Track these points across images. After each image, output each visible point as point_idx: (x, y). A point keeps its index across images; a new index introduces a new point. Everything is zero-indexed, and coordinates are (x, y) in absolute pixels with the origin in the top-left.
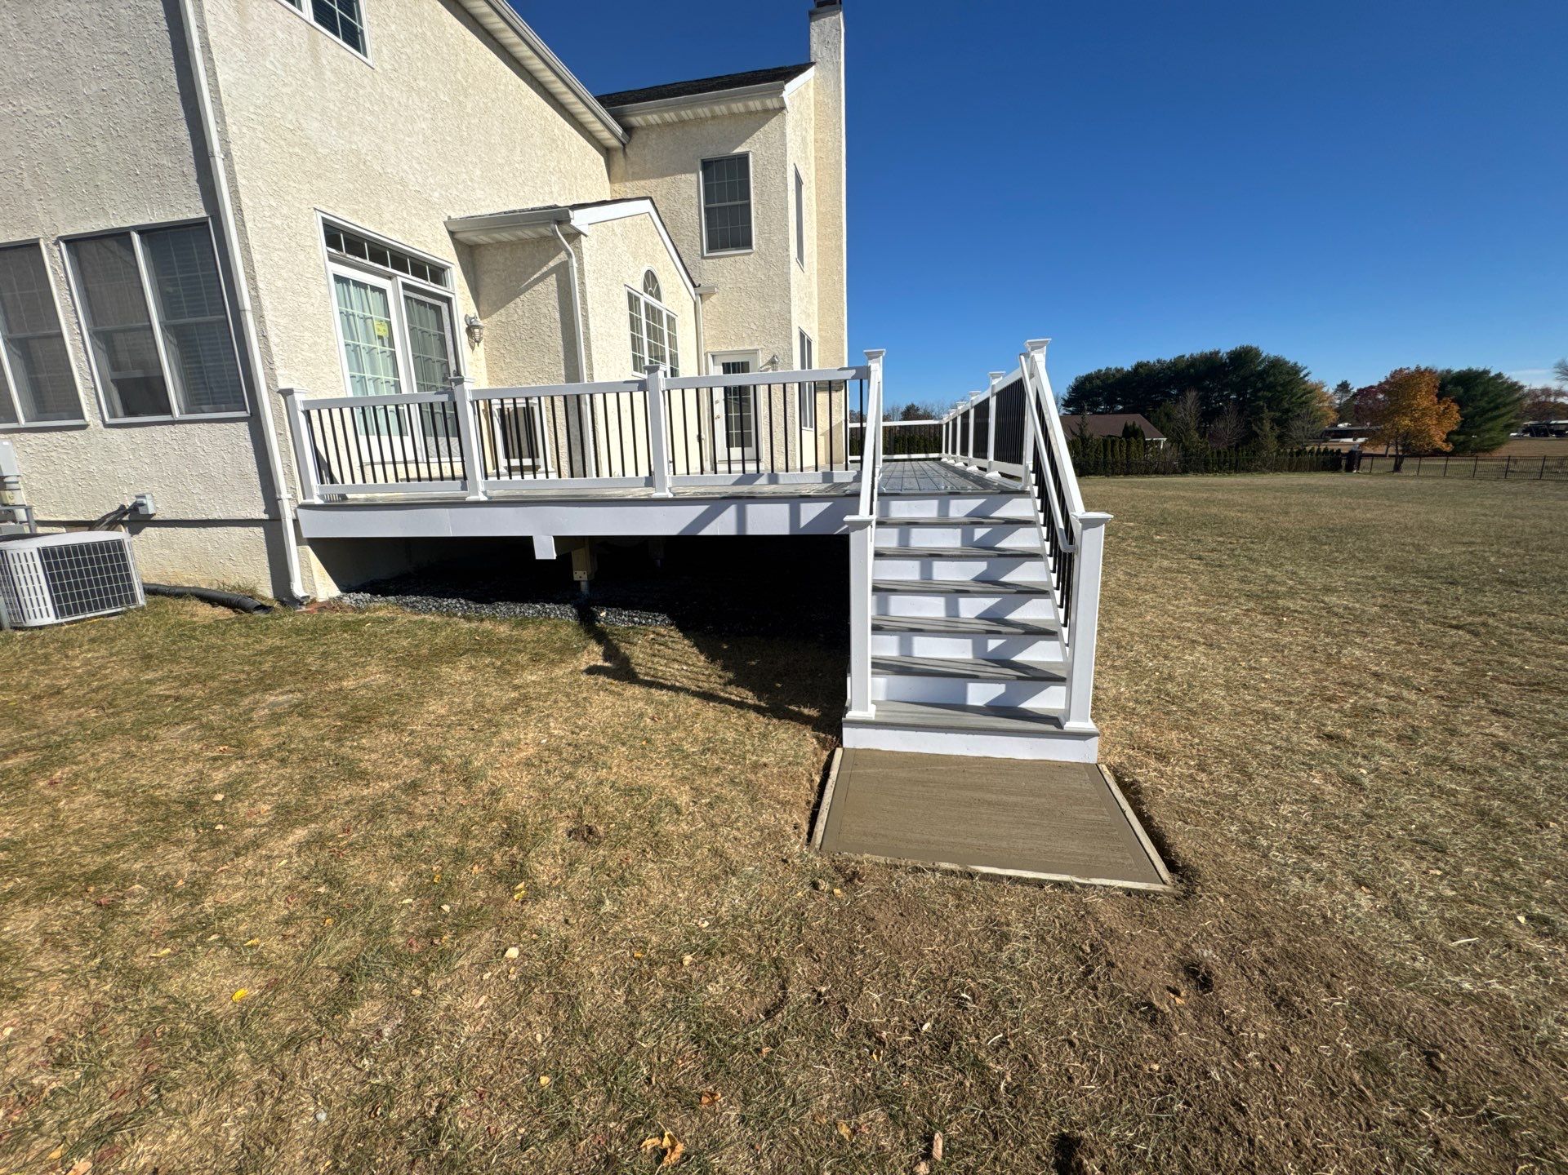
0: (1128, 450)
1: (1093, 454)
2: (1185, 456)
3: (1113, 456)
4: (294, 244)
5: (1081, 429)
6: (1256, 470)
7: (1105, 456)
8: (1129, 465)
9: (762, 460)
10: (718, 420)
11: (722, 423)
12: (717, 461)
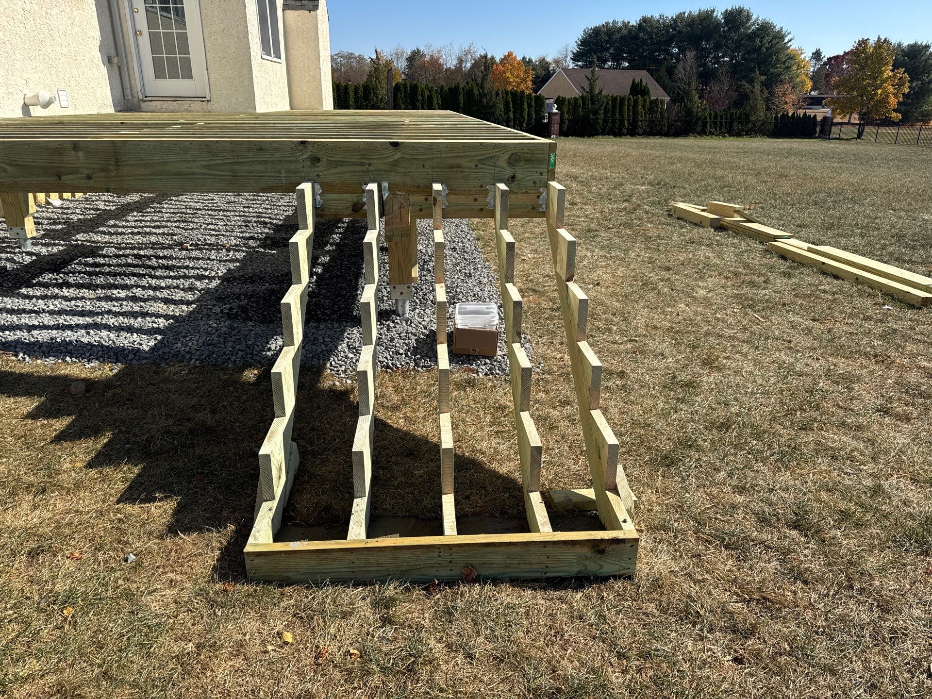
0: (634, 109)
1: (601, 111)
2: (686, 117)
3: (621, 115)
5: (591, 86)
6: (746, 134)
7: (614, 115)
8: (635, 125)
9: (208, 98)
10: (139, 38)
11: (145, 41)
12: (141, 97)
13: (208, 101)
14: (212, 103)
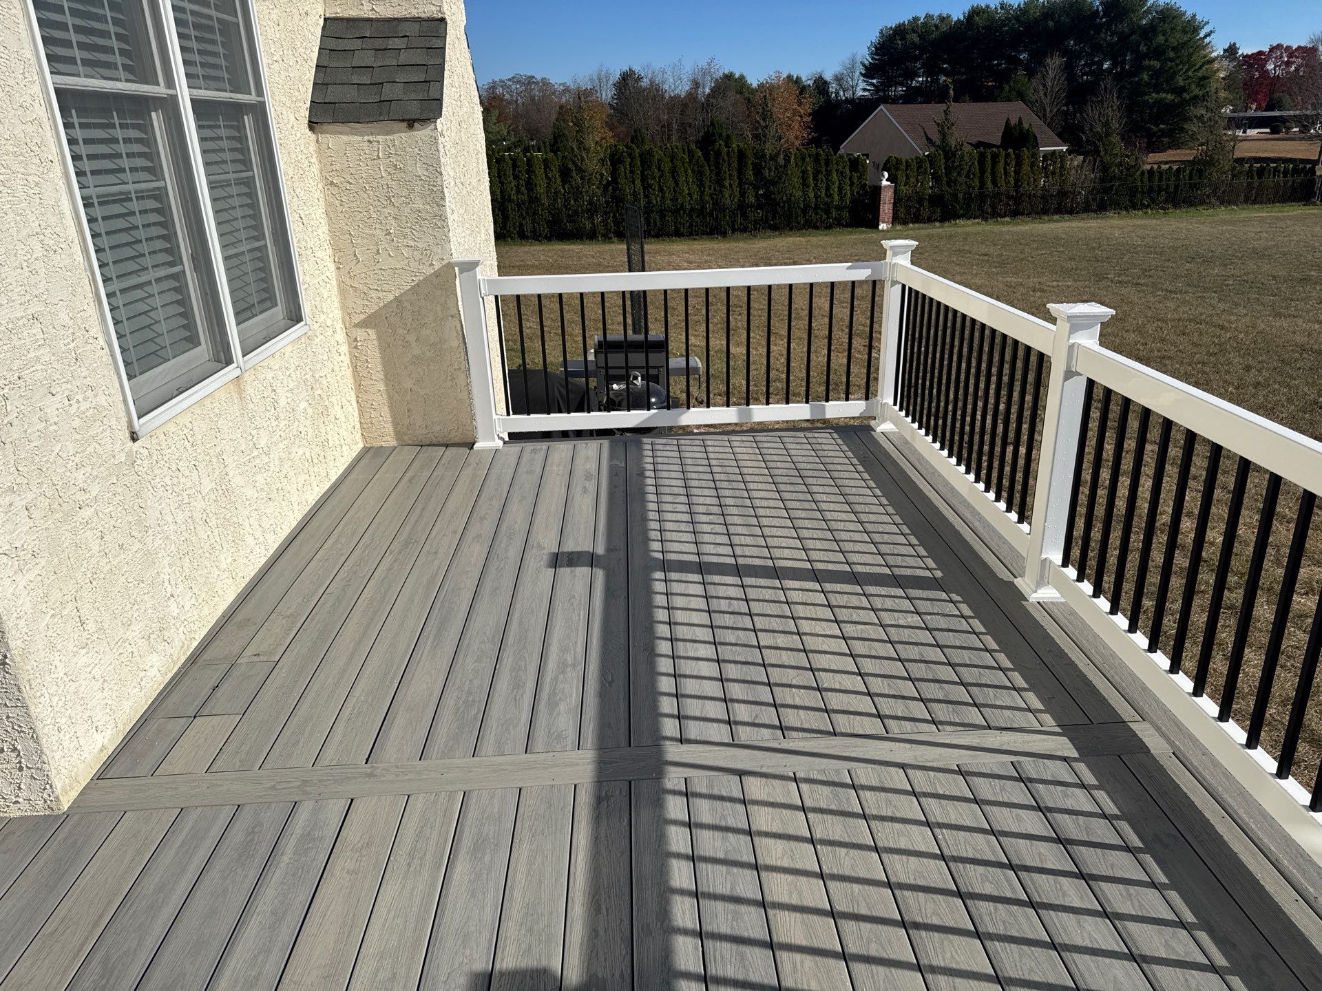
0: (1017, 172)
1: (962, 179)
2: (1102, 180)
3: (995, 183)
5: (944, 136)
6: (1203, 203)
7: (982, 184)
8: (1018, 200)
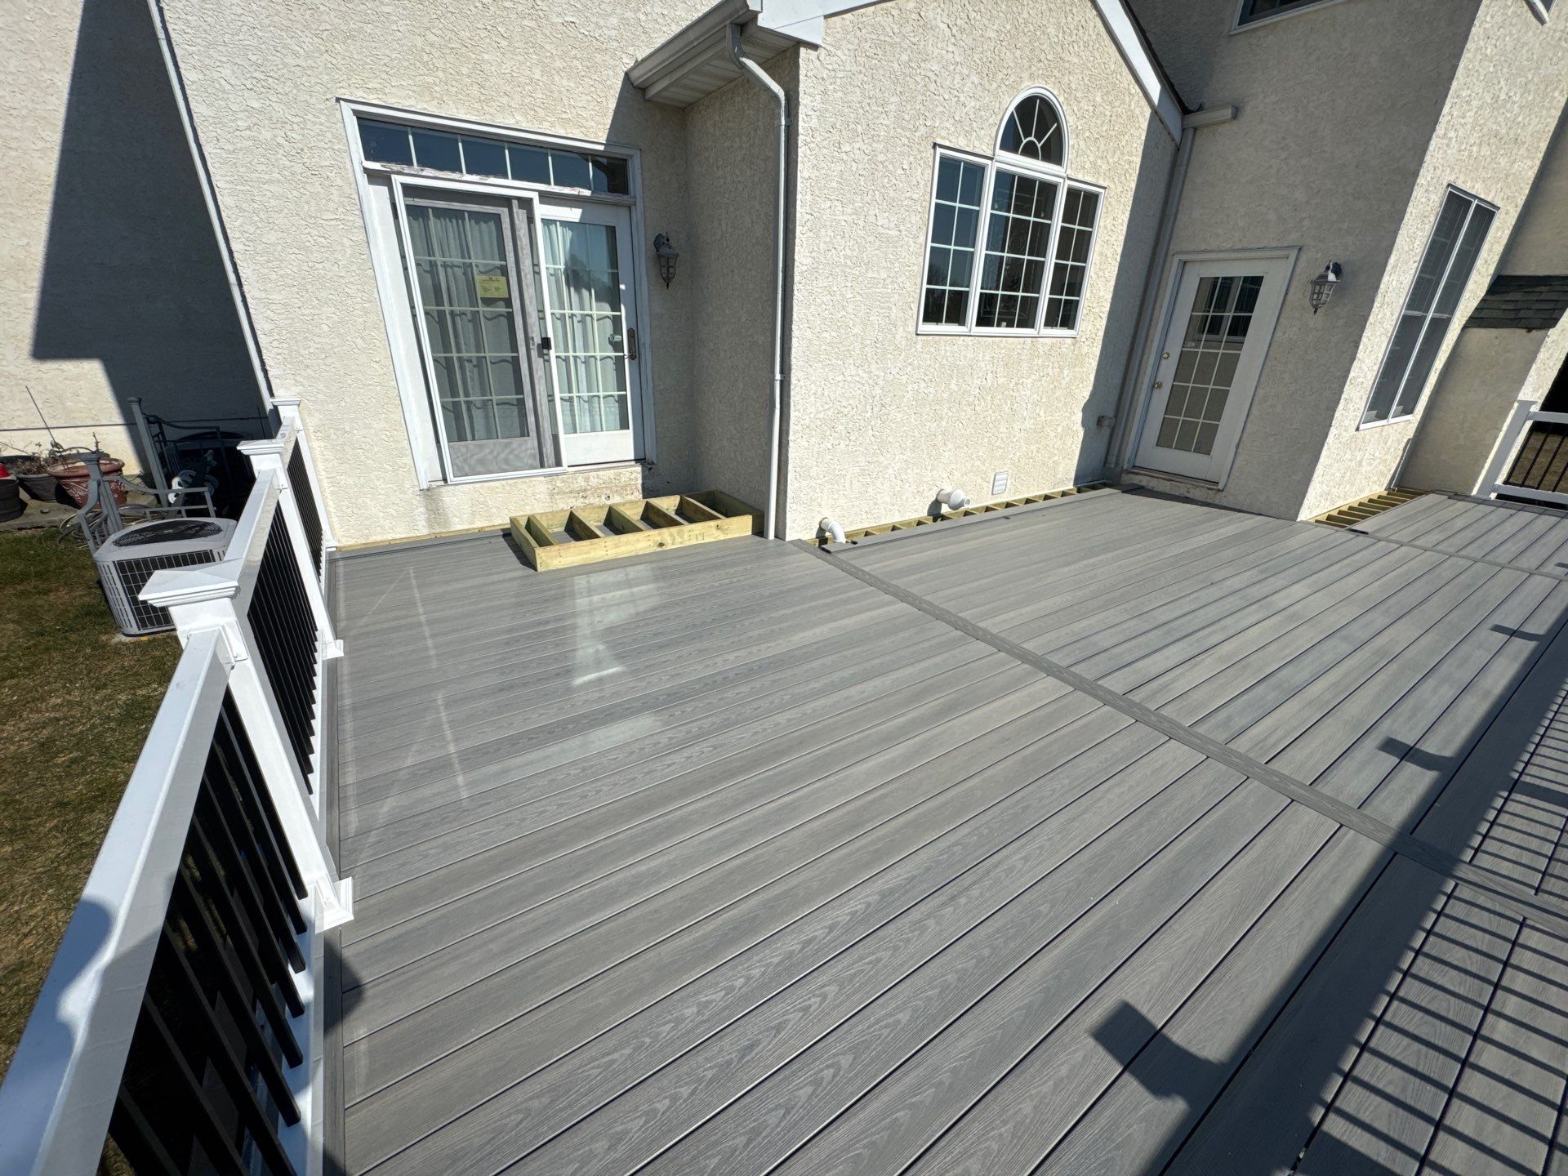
4: (299, 168)
9: (1220, 486)
10: (1156, 392)
11: (1161, 398)
12: (1125, 467)
13: (1219, 490)
14: (1224, 494)
